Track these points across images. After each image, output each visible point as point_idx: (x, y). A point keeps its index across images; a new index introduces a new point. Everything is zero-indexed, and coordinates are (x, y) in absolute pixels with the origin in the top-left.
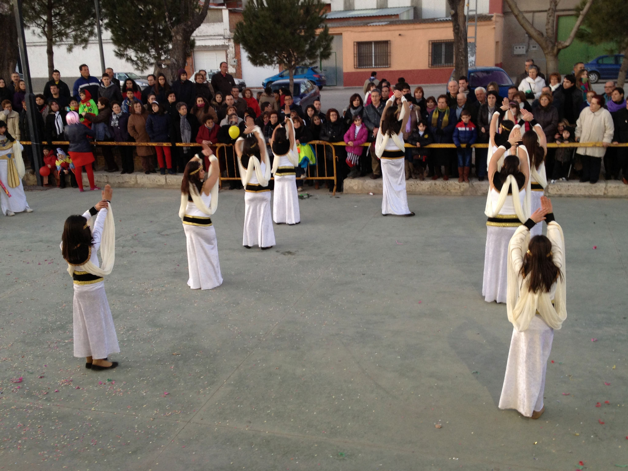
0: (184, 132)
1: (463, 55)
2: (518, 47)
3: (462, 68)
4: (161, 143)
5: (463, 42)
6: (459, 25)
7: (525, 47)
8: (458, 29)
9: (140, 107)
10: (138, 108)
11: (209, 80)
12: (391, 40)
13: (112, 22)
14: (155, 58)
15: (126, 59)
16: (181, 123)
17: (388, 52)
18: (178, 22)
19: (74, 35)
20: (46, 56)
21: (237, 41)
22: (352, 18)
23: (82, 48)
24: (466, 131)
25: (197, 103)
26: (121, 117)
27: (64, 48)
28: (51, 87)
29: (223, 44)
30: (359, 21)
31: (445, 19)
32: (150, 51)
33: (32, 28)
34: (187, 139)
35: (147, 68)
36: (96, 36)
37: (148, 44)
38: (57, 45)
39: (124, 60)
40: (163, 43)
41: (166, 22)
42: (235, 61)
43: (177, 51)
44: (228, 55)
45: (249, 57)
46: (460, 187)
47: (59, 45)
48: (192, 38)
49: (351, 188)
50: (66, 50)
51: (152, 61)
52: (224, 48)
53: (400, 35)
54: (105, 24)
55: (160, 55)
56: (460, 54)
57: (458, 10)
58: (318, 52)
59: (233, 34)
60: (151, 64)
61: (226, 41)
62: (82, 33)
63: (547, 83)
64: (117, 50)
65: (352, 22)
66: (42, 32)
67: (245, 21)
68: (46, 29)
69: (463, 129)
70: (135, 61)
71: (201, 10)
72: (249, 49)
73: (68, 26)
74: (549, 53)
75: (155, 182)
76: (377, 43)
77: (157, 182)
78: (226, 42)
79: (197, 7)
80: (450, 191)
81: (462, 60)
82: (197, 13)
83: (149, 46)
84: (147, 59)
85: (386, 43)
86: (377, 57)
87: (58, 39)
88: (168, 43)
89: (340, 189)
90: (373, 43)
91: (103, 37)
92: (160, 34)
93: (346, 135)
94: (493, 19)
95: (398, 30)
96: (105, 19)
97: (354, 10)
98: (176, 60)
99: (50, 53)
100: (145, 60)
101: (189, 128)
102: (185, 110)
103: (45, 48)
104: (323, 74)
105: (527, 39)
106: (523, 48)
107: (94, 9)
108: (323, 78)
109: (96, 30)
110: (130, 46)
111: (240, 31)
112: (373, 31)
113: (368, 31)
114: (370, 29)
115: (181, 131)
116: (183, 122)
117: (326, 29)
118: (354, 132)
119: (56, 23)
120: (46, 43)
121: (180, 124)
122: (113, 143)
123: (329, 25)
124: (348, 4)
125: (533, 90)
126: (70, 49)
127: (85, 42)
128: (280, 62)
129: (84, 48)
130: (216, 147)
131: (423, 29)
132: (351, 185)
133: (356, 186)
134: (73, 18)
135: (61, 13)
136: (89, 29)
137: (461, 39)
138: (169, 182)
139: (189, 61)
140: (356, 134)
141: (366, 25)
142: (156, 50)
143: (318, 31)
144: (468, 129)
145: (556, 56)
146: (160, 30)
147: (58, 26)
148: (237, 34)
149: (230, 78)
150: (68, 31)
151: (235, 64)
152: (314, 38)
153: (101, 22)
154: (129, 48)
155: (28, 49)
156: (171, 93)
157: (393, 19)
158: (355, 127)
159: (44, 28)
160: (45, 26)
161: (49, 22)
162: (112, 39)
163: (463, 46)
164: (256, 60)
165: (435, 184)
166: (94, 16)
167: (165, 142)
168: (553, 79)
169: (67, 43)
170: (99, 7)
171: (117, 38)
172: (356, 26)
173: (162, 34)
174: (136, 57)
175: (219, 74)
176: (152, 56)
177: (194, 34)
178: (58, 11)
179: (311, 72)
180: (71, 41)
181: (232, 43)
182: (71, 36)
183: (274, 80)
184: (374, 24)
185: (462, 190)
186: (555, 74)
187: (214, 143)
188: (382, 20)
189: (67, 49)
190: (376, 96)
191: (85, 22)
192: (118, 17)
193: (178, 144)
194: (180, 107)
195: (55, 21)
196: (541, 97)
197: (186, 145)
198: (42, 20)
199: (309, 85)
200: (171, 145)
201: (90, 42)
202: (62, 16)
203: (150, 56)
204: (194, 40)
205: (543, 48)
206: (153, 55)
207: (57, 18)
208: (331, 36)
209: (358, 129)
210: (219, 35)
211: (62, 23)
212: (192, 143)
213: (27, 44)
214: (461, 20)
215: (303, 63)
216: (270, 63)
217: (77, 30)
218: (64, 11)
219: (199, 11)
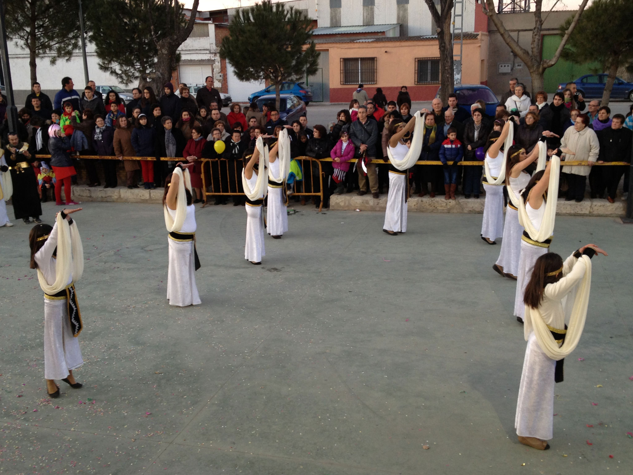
0: (168, 147)
1: (449, 73)
2: (503, 65)
3: (448, 85)
4: (146, 157)
5: (449, 60)
6: (445, 43)
7: (510, 65)
8: (444, 47)
9: (126, 122)
10: (123, 122)
11: (194, 94)
12: (377, 57)
13: (97, 35)
14: (140, 71)
15: (110, 72)
16: (166, 137)
17: (374, 69)
18: (164, 36)
19: (58, 47)
20: (28, 68)
21: (223, 56)
22: (339, 34)
23: (65, 60)
24: (452, 148)
25: (182, 117)
26: (104, 131)
27: (47, 61)
28: (33, 100)
29: (209, 58)
30: (345, 38)
31: (431, 37)
32: (135, 64)
33: (14, 40)
34: (172, 154)
35: (131, 82)
36: (80, 48)
37: (133, 58)
38: (40, 57)
39: (108, 73)
40: (148, 57)
41: (151, 35)
42: (220, 76)
43: (163, 65)
44: (214, 69)
45: (235, 72)
46: (446, 204)
47: (42, 57)
48: (178, 52)
49: (337, 204)
50: (49, 63)
51: (137, 74)
52: (210, 62)
53: (386, 52)
54: (90, 37)
55: (145, 69)
56: (447, 72)
57: (444, 29)
58: (305, 68)
59: (219, 49)
60: (136, 78)
61: (212, 55)
62: (65, 46)
63: (533, 102)
64: (101, 63)
65: (338, 38)
66: (25, 44)
67: (231, 36)
68: (29, 41)
69: (449, 146)
70: (119, 74)
71: (187, 24)
72: (235, 64)
73: (51, 38)
74: (535, 71)
75: (139, 196)
76: (363, 59)
77: (141, 196)
78: (212, 57)
79: (183, 21)
80: (436, 208)
81: (448, 77)
82: (184, 28)
83: (134, 59)
84: (131, 72)
85: (372, 60)
86: (364, 73)
87: (41, 51)
88: (154, 57)
89: (326, 205)
90: (360, 60)
91: (87, 50)
92: (145, 48)
93: (332, 150)
94: (479, 37)
95: (383, 47)
96: (89, 32)
97: (340, 26)
98: (162, 74)
99: (33, 65)
100: (130, 74)
101: (174, 142)
102: (171, 124)
103: (28, 60)
104: (309, 90)
105: (512, 57)
106: (508, 66)
107: (79, 21)
108: (309, 93)
109: (80, 43)
110: (115, 59)
111: (226, 46)
112: (359, 48)
113: (355, 48)
114: (356, 45)
115: (166, 146)
116: (168, 137)
117: (313, 45)
118: (341, 148)
119: (39, 35)
120: (29, 55)
121: (165, 139)
122: (96, 156)
123: (316, 41)
124: (334, 20)
125: (518, 108)
126: (53, 62)
127: (69, 54)
128: (266, 77)
129: (67, 60)
130: (202, 162)
131: (409, 46)
132: (337, 201)
133: (343, 202)
134: (57, 30)
135: (45, 25)
136: (73, 41)
137: (447, 57)
138: (153, 197)
139: (174, 75)
140: (343, 151)
141: (352, 41)
142: (141, 63)
143: (305, 47)
144: (454, 146)
145: (542, 74)
146: (146, 44)
147: (42, 38)
148: (223, 48)
149: (215, 92)
150: (52, 43)
151: (221, 78)
152: (301, 53)
153: (85, 35)
154: (114, 61)
155: (11, 61)
156: (157, 106)
157: (380, 36)
158: (342, 143)
159: (27, 40)
160: (28, 38)
161: (32, 34)
162: (96, 52)
163: (449, 64)
164: (243, 75)
165: (422, 201)
166: (78, 28)
167: (149, 156)
168: (540, 98)
169: (50, 55)
170: (83, 20)
171: (101, 51)
172: (342, 43)
173: (147, 48)
174: (121, 70)
175: (205, 88)
176: (137, 70)
177: (179, 48)
178: (41, 23)
179: (298, 88)
180: (54, 53)
181: (218, 58)
182: (55, 48)
183: (259, 95)
184: (361, 41)
185: (448, 207)
186: (541, 93)
187: (199, 158)
188: (368, 37)
189: (51, 61)
190: (363, 113)
191: (69, 35)
192: (103, 29)
193: (162, 159)
194: (165, 121)
195: (38, 33)
196: (527, 115)
197: (171, 160)
198: (25, 32)
199: (296, 101)
200: (155, 160)
201: (74, 54)
203: (135, 69)
204: (180, 54)
205: (528, 67)
206: (138, 68)
207: (41, 30)
208: (317, 52)
209: (345, 145)
210: (204, 50)
211: (46, 35)
212: (177, 158)
213: (9, 56)
214: (447, 38)
215: (290, 78)
216: (256, 78)
217: (61, 42)
218: (48, 23)
219: (185, 25)
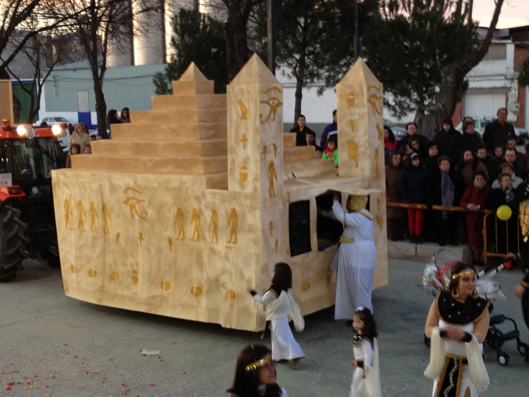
0: (445, 193)
4: (414, 204)
11: (480, 130)
13: (371, 61)
14: (417, 102)
16: (443, 181)
18: (450, 61)
19: (327, 76)
20: (293, 99)
23: (333, 91)
25: (463, 158)
27: (314, 90)
29: (504, 85)
32: (412, 94)
33: (282, 69)
34: (449, 202)
35: (406, 114)
37: (410, 87)
38: (307, 86)
40: (428, 86)
41: (435, 60)
42: (517, 107)
43: (445, 95)
44: (508, 99)
47: (310, 87)
48: (465, 79)
50: (316, 93)
51: (413, 106)
52: (505, 90)
55: (423, 99)
59: (518, 74)
60: (412, 110)
62: (335, 74)
66: (292, 73)
68: (297, 69)
70: (392, 106)
71: (481, 46)
73: (321, 66)
75: (402, 251)
77: (406, 251)
78: (508, 84)
79: (476, 41)
82: (476, 50)
83: (411, 89)
84: (406, 103)
87: (308, 81)
88: (434, 85)
92: (426, 75)
98: (443, 106)
99: (299, 96)
100: (405, 106)
101: (453, 187)
103: (294, 90)
107: (353, 46)
110: (389, 89)
115: (442, 191)
116: (445, 180)
119: (309, 63)
120: (296, 85)
126: (320, 92)
134: (328, 57)
135: (316, 52)
138: (420, 253)
139: (458, 106)
142: (419, 94)
146: (427, 70)
147: (311, 66)
148: (524, 73)
149: (509, 127)
150: (321, 71)
151: (517, 110)
154: (388, 91)
159: (295, 68)
160: (296, 65)
161: (301, 62)
166: (352, 55)
169: (318, 84)
170: (358, 44)
173: (428, 75)
174: (395, 101)
176: (414, 101)
177: (469, 74)
178: (312, 49)
180: (322, 83)
181: (515, 85)
182: (324, 77)
189: (318, 91)
191: (340, 61)
192: (379, 55)
195: (308, 61)
197: (446, 209)
198: (294, 59)
202: (317, 55)
203: (411, 100)
204: (468, 81)
206: (415, 99)
207: (311, 57)
210: (498, 75)
211: (315, 62)
212: (453, 207)
217: (331, 70)
218: (319, 49)
219: (478, 47)
